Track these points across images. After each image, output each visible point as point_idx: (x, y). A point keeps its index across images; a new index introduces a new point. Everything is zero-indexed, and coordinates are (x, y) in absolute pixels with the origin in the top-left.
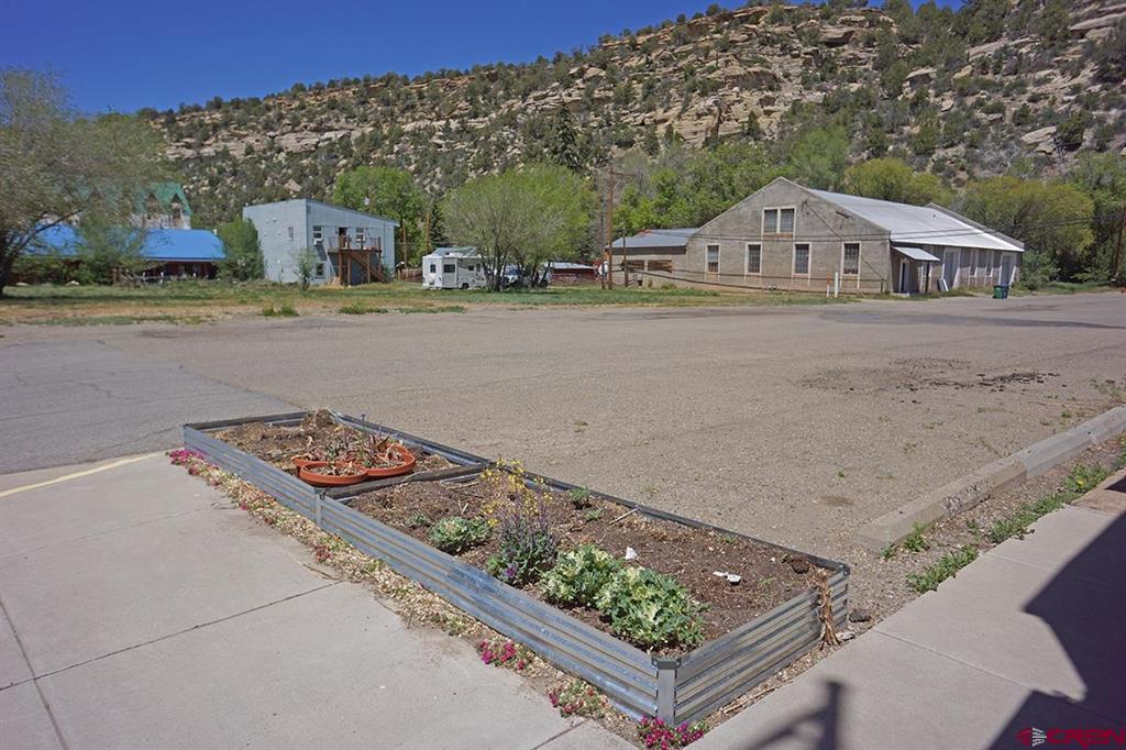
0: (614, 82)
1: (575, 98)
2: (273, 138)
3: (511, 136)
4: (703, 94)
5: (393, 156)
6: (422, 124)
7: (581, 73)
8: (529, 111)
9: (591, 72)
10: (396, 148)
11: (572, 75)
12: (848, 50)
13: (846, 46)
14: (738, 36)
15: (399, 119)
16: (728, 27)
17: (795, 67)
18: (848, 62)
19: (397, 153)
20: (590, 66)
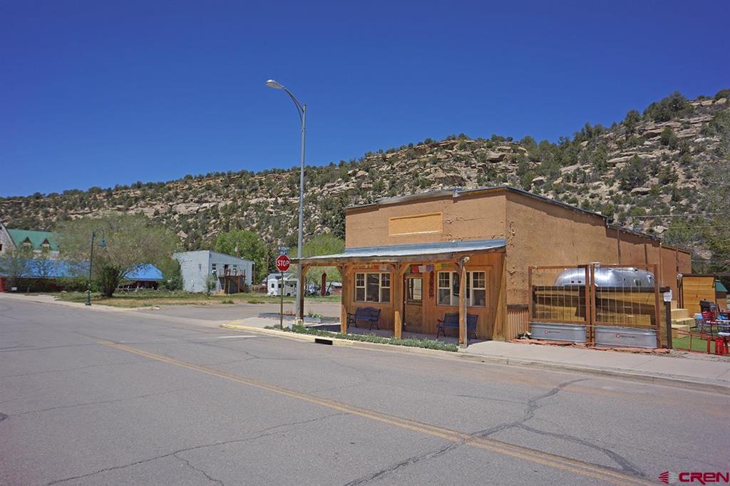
0: (373, 179)
1: (350, 187)
2: (171, 206)
3: (314, 208)
4: (423, 187)
5: (243, 218)
6: (261, 200)
7: (355, 173)
8: (324, 194)
9: (360, 173)
10: (245, 214)
11: (349, 175)
12: (502, 165)
13: (501, 163)
14: (440, 155)
15: (248, 197)
16: (437, 151)
17: (474, 174)
18: (503, 171)
19: (246, 216)
20: (360, 170)
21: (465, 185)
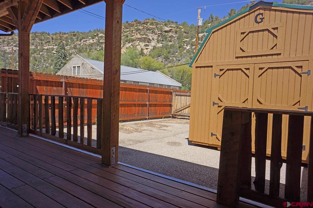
1: (94, 42)
3: (74, 52)
4: (129, 43)
5: (39, 56)
6: (51, 47)
7: (98, 35)
8: (81, 45)
9: (100, 35)
10: (41, 53)
11: (95, 36)
12: (170, 34)
13: (170, 33)
14: (141, 28)
15: (44, 45)
16: (139, 25)
17: (155, 37)
18: (170, 37)
19: (41, 55)
20: (101, 33)
21: (150, 42)
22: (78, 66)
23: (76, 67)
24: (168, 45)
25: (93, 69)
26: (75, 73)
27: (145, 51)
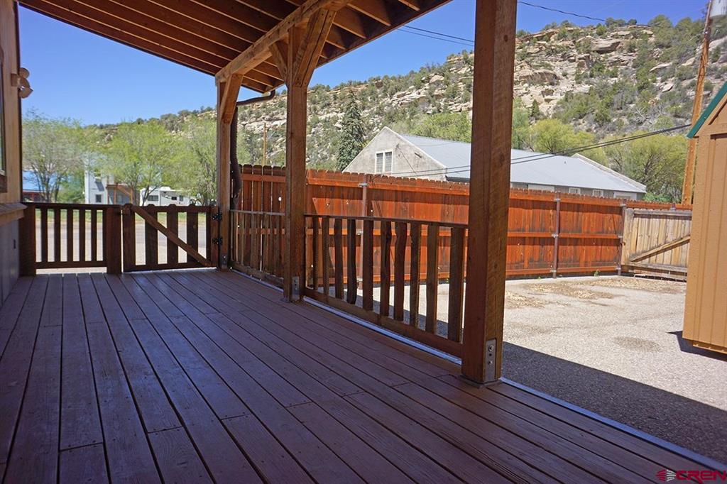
0: (448, 84)
1: (422, 95)
2: (244, 125)
3: (379, 121)
6: (331, 115)
7: (429, 79)
8: (394, 105)
9: (435, 78)
11: (423, 81)
12: (614, 56)
13: (613, 53)
14: (532, 50)
15: (320, 113)
16: (528, 44)
17: (572, 69)
18: (614, 63)
19: (314, 133)
20: (436, 74)
21: (558, 84)
22: (387, 151)
23: (384, 154)
24: (606, 86)
25: (421, 157)
26: (382, 168)
27: (543, 108)
